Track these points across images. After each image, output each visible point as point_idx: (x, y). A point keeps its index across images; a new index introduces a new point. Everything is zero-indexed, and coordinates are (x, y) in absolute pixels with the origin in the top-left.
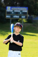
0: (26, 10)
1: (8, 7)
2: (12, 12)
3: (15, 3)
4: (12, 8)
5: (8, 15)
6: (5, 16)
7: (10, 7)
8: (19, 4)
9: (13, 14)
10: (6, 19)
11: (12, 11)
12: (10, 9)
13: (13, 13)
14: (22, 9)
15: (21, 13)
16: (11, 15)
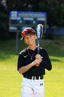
0: (42, 18)
1: (12, 12)
2: (19, 21)
3: (25, 5)
4: (20, 14)
5: (12, 26)
6: (8, 27)
7: (16, 12)
8: (31, 7)
9: (21, 24)
10: (9, 32)
11: (19, 18)
12: (16, 16)
13: (21, 22)
14: (36, 15)
15: (34, 22)
16: (18, 25)
